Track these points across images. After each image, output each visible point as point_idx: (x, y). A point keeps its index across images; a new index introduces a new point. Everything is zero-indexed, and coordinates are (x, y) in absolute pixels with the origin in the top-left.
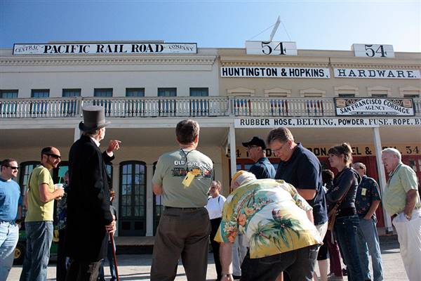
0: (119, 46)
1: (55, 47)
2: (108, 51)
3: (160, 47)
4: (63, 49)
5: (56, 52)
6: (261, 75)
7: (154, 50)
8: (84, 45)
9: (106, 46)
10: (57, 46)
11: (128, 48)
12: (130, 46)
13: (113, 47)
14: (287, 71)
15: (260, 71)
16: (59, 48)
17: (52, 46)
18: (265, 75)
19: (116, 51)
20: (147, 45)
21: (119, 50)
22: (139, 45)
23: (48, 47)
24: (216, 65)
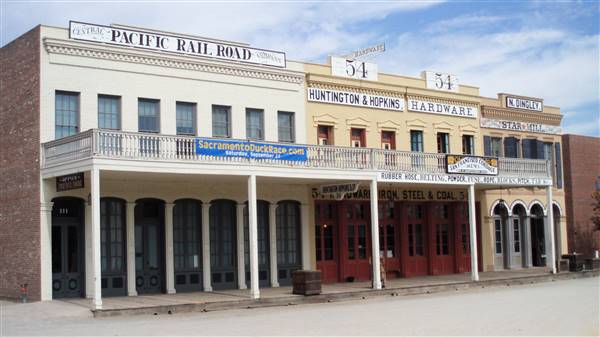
0: (203, 44)
1: (125, 34)
2: (191, 50)
3: (247, 53)
4: (136, 39)
5: (127, 42)
6: (344, 102)
7: (242, 56)
8: (162, 37)
9: (188, 42)
10: (128, 33)
11: (212, 49)
12: (215, 47)
13: (195, 44)
14: (368, 99)
15: (344, 96)
16: (131, 35)
17: (122, 32)
18: (349, 103)
19: (199, 52)
20: (234, 48)
21: (203, 50)
22: (226, 47)
23: (117, 34)
24: (304, 84)
